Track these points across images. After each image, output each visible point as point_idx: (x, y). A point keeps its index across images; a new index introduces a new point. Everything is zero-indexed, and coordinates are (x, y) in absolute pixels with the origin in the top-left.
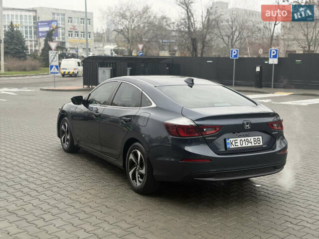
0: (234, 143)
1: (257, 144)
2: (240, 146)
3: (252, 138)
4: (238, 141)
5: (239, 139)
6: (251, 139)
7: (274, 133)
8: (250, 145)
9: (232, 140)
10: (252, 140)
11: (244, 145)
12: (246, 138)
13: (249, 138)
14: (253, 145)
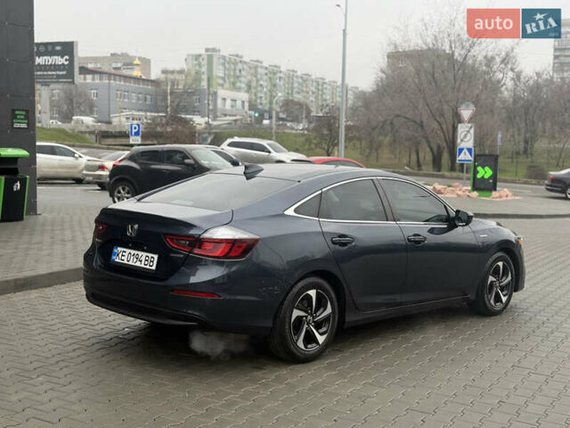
0: (120, 255)
1: (148, 267)
2: (125, 262)
3: (145, 254)
4: (126, 254)
5: (128, 251)
6: (143, 255)
7: (172, 255)
8: (138, 264)
9: (120, 249)
10: (143, 258)
11: (130, 263)
12: (136, 252)
13: (140, 253)
14: (143, 266)
